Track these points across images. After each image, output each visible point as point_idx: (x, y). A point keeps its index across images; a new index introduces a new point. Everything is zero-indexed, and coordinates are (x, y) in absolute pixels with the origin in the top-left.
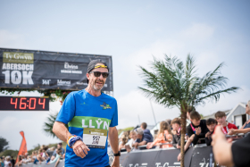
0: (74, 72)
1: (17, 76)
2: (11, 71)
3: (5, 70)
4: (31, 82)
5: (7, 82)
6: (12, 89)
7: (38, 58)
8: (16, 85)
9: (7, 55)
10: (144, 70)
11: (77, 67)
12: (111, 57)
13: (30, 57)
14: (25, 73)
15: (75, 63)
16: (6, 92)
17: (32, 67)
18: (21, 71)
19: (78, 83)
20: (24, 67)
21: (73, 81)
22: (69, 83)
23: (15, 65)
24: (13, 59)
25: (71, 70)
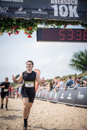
3: (53, 4)
8: (63, 18)
17: (76, 2)
20: (70, 2)
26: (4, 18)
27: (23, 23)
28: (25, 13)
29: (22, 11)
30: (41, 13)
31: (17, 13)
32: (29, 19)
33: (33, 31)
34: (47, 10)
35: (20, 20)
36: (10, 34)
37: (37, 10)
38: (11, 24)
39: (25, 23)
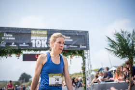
0: (68, 40)
1: (38, 43)
2: (35, 40)
3: (32, 40)
4: (46, 46)
5: (34, 46)
6: (36, 50)
7: (49, 33)
8: (38, 48)
9: (33, 32)
10: (108, 38)
11: (70, 37)
12: (88, 32)
13: (45, 33)
14: (43, 41)
15: (69, 36)
16: (33, 51)
17: (46, 38)
18: (41, 40)
19: (71, 46)
20: (42, 38)
21: (68, 45)
22: (66, 46)
23: (38, 37)
24: (36, 34)
25: (67, 39)
27: (14, 51)
28: (15, 45)
30: (25, 45)
34: (28, 44)
36: (7, 57)
37: (22, 44)
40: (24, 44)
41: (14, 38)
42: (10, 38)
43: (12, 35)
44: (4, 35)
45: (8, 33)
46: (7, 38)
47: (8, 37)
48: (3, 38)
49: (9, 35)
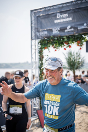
26: (57, 37)
27: (73, 39)
28: (72, 29)
29: (70, 28)
31: (66, 31)
32: (77, 34)
33: (82, 44)
35: (70, 37)
36: (65, 49)
37: (82, 25)
38: (63, 41)
39: (74, 39)
40: (85, 24)
41: (71, 19)
42: (65, 20)
43: (67, 15)
44: (58, 17)
45: (61, 13)
46: (62, 20)
47: (63, 18)
48: (56, 21)
49: (64, 15)
